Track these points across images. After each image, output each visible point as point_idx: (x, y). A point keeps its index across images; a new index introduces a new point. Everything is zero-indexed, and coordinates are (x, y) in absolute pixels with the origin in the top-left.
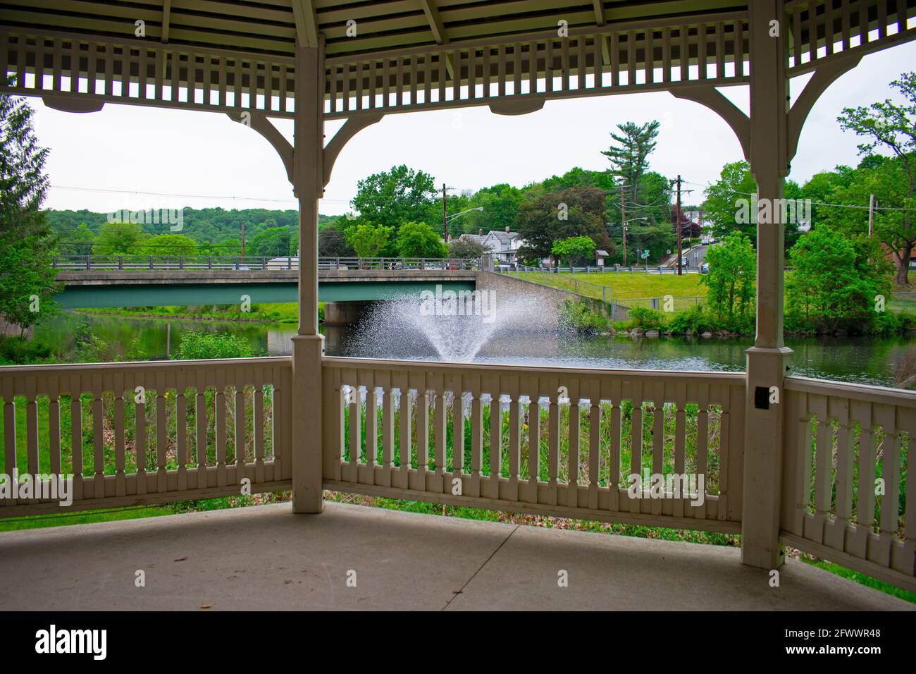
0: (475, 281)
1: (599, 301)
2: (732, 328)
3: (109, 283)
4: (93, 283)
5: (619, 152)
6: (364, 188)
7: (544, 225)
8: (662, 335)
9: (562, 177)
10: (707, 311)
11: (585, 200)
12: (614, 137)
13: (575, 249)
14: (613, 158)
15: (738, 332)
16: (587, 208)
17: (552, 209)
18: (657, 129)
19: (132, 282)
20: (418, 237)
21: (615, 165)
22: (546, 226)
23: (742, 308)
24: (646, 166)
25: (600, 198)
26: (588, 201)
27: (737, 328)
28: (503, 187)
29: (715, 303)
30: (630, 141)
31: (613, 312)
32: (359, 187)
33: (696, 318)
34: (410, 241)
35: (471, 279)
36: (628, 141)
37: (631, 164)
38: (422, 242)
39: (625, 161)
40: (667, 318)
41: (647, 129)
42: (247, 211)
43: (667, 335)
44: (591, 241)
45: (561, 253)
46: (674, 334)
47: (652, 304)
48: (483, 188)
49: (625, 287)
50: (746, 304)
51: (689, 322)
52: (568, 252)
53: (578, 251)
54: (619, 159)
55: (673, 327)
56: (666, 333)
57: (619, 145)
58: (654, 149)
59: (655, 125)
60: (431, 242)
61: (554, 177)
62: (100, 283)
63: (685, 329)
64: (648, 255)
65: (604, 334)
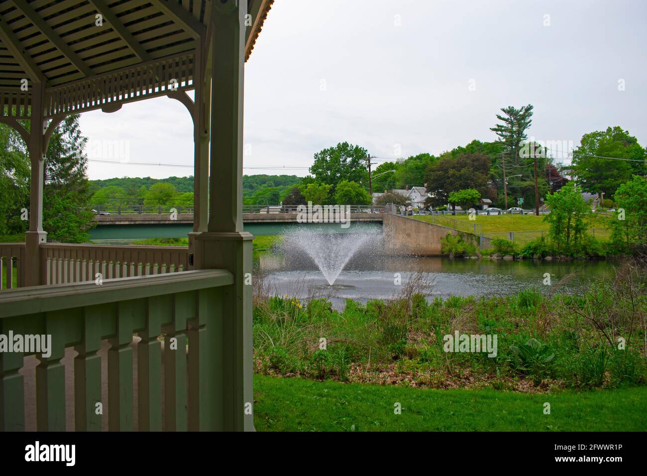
0: (382, 221)
1: (471, 234)
2: (568, 253)
3: (132, 223)
4: (122, 223)
5: (503, 128)
6: (319, 159)
7: (443, 181)
8: (515, 258)
9: (465, 147)
10: (549, 241)
11: (475, 163)
12: (499, 117)
13: (464, 198)
14: (500, 133)
15: (572, 255)
16: (476, 169)
17: (449, 170)
18: (531, 111)
19: (147, 223)
20: (349, 191)
21: (501, 138)
22: (445, 182)
23: (576, 238)
24: (525, 137)
25: (485, 161)
26: (477, 164)
27: (572, 253)
28: (424, 155)
29: (554, 235)
30: (511, 120)
31: (481, 242)
32: (315, 158)
33: (540, 246)
34: (344, 194)
35: (379, 220)
36: (509, 120)
37: (513, 136)
38: (352, 195)
39: (509, 134)
40: (520, 247)
41: (524, 111)
42: (254, 176)
43: (519, 258)
44: (477, 192)
45: (455, 201)
46: (524, 258)
47: (509, 236)
48: (410, 157)
49: (493, 225)
50: (578, 235)
51: (535, 248)
52: (459, 201)
53: (467, 200)
54: (504, 133)
55: (523, 253)
56: (518, 257)
57: (503, 123)
58: (530, 125)
59: (530, 108)
60: (359, 194)
61: (459, 147)
62: (127, 223)
63: (533, 254)
64: (523, 202)
65: (473, 258)
